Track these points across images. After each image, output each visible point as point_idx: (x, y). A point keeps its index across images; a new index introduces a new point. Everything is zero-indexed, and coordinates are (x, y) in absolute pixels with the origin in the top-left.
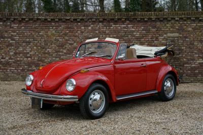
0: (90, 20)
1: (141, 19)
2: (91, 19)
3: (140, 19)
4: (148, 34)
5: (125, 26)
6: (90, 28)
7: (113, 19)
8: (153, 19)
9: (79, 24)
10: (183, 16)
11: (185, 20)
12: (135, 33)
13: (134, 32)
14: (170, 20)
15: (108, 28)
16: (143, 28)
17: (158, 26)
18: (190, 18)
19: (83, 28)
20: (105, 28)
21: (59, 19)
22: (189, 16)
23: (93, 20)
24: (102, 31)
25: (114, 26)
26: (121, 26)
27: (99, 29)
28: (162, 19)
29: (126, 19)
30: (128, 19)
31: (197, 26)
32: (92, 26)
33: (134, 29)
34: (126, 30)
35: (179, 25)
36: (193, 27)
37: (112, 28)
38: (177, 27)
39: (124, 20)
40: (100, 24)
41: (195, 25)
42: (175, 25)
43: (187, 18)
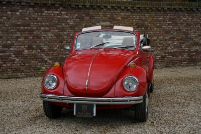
0: (19, 4)
1: (75, 5)
2: (20, 3)
3: (74, 6)
4: (82, 22)
5: (58, 12)
6: (18, 13)
7: (46, 4)
8: (88, 7)
9: (5, 8)
10: (114, 5)
11: (116, 9)
12: (69, 21)
13: (67, 19)
14: (102, 9)
15: (39, 14)
16: (76, 15)
17: (91, 13)
18: (120, 7)
19: (9, 13)
20: (37, 14)
22: (119, 5)
23: (23, 4)
24: (33, 17)
25: (46, 12)
26: (53, 12)
27: (30, 15)
28: (96, 7)
29: (60, 5)
30: (62, 5)
31: (125, 15)
32: (21, 11)
33: (68, 17)
34: (59, 17)
35: (110, 14)
36: (122, 16)
37: (44, 14)
38: (109, 16)
39: (58, 5)
40: (30, 9)
41: (124, 14)
42: (107, 13)
43: (118, 7)
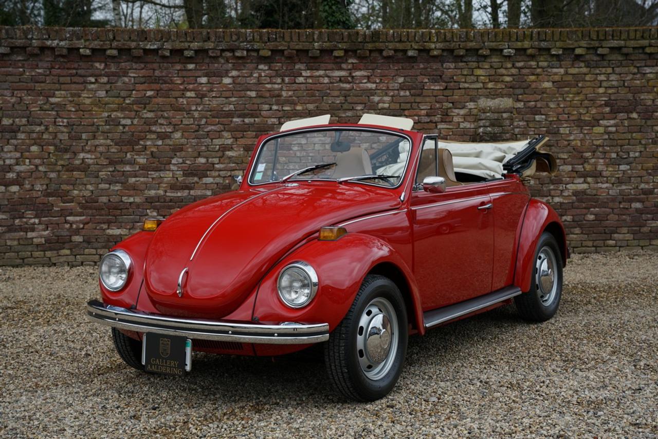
0: (229, 54)
1: (396, 51)
2: (232, 51)
3: (391, 53)
4: (418, 99)
5: (343, 73)
6: (227, 81)
7: (307, 51)
8: (435, 53)
9: (191, 66)
10: (527, 44)
11: (532, 57)
12: (376, 99)
13: (371, 92)
14: (485, 57)
15: (287, 79)
16: (401, 80)
17: (448, 73)
18: (549, 50)
19: (204, 80)
20: (279, 80)
21: (120, 50)
22: (544, 45)
23: (238, 54)
24: (269, 90)
25: (308, 73)
26: (329, 73)
27: (259, 83)
28: (462, 53)
29: (346, 51)
30: (355, 51)
31: (567, 73)
32: (234, 73)
33: (374, 86)
34: (347, 86)
35: (514, 71)
36: (557, 78)
37: (301, 79)
38: (508, 79)
39: (341, 53)
40: (261, 67)
41: (562, 71)
42: (503, 71)
43: (540, 49)
